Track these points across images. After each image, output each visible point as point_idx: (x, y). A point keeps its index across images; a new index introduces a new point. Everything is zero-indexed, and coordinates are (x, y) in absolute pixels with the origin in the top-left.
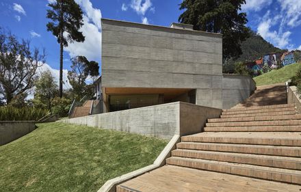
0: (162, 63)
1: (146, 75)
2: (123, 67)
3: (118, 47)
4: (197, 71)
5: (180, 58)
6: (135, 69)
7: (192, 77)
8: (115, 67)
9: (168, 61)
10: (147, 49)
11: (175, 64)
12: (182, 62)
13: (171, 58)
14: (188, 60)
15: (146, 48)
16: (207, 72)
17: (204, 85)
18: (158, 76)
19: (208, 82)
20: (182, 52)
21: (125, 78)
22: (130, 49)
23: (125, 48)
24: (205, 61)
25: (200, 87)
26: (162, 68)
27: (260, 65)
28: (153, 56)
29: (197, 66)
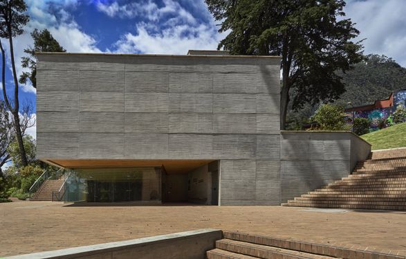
0: (147, 118)
1: (116, 139)
2: (73, 127)
3: (65, 96)
4: (221, 128)
5: (184, 106)
6: (95, 129)
7: (210, 138)
8: (60, 128)
9: (159, 113)
10: (118, 96)
11: (172, 118)
12: (189, 113)
13: (165, 108)
14: (200, 110)
15: (115, 95)
16: (245, 129)
17: (237, 153)
18: (140, 140)
19: (246, 146)
20: (188, 95)
21: (78, 145)
22: (86, 96)
23: (77, 96)
24: (239, 108)
25: (227, 156)
26: (147, 125)
27: (387, 109)
28: (130, 107)
29: (220, 118)
